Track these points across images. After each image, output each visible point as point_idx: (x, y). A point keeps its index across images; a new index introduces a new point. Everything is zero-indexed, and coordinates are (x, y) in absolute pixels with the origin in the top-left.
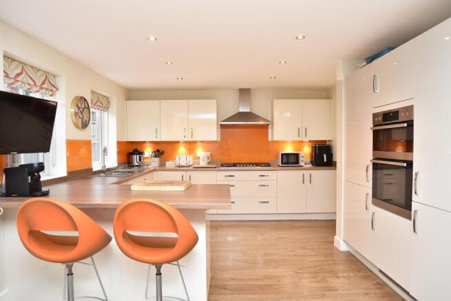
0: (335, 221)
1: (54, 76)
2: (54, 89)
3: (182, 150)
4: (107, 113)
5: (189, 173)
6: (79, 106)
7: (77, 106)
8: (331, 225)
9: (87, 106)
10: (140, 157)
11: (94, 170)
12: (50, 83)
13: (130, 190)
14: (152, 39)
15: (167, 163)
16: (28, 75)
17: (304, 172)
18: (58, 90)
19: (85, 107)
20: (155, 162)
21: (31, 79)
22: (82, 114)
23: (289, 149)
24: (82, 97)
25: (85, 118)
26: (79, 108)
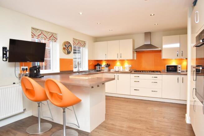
0: (186, 105)
1: (56, 34)
2: (56, 39)
3: (118, 64)
4: (84, 48)
5: (118, 74)
6: (66, 45)
7: (65, 45)
8: (183, 107)
9: (70, 45)
10: (99, 67)
11: (74, 71)
12: (54, 37)
13: (69, 77)
14: (81, 13)
15: (111, 70)
16: (44, 34)
17: (179, 76)
18: (57, 39)
19: (69, 45)
20: (106, 69)
21: (45, 36)
22: (67, 48)
23: (173, 63)
24: (67, 42)
25: (69, 50)
26: (66, 46)
